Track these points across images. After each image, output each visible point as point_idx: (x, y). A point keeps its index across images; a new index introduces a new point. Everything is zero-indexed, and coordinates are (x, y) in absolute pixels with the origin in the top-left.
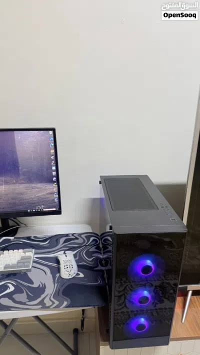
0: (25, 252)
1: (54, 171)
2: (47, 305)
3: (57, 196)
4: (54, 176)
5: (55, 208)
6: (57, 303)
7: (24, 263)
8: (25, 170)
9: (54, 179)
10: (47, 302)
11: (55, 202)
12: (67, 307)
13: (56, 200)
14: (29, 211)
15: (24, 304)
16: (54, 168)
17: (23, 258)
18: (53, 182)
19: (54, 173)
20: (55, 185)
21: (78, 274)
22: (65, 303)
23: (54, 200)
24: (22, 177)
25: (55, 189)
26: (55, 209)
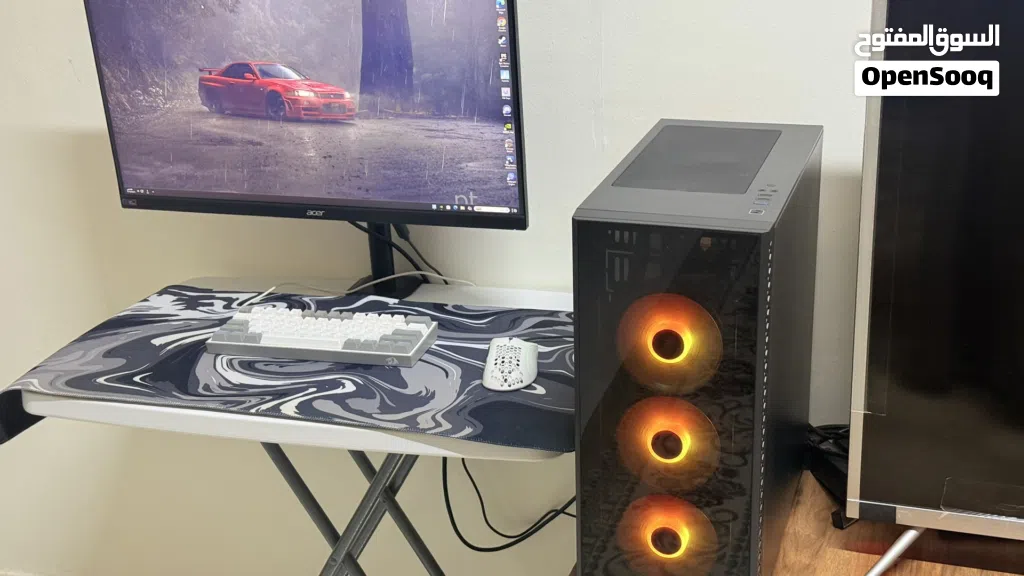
0: (408, 323)
1: (506, 85)
2: (421, 426)
3: (514, 167)
4: (506, 102)
5: (506, 204)
6: (447, 426)
7: (396, 341)
8: (427, 75)
9: (507, 109)
10: (424, 421)
11: (508, 188)
12: (468, 438)
13: (511, 179)
14: (434, 207)
15: (370, 416)
16: (505, 75)
17: (396, 332)
18: (504, 120)
19: (506, 93)
20: (508, 130)
21: (529, 387)
22: (468, 431)
23: (503, 178)
24: (419, 98)
25: (509, 145)
26: (506, 210)
